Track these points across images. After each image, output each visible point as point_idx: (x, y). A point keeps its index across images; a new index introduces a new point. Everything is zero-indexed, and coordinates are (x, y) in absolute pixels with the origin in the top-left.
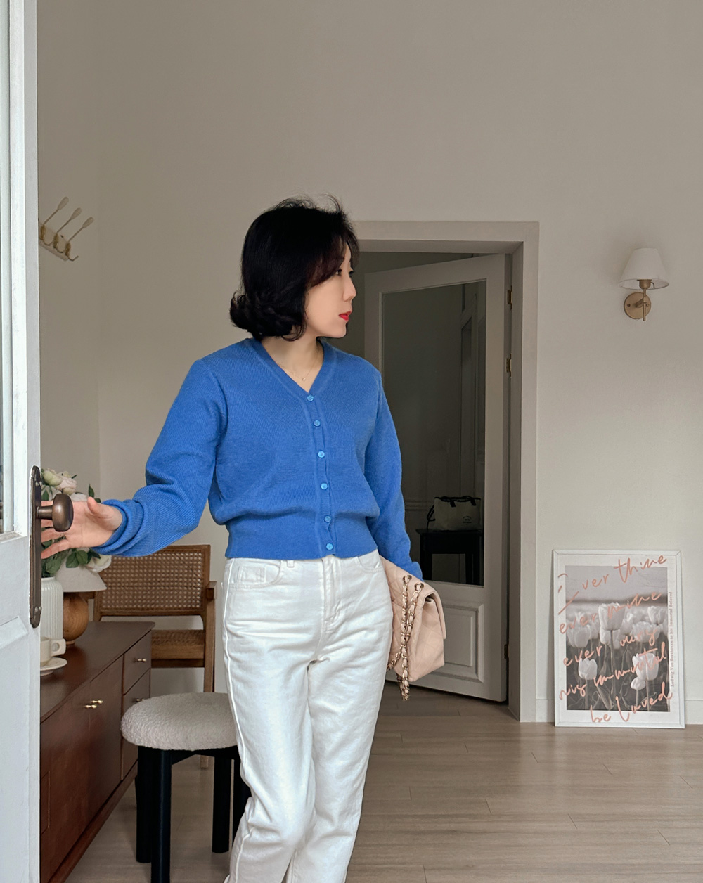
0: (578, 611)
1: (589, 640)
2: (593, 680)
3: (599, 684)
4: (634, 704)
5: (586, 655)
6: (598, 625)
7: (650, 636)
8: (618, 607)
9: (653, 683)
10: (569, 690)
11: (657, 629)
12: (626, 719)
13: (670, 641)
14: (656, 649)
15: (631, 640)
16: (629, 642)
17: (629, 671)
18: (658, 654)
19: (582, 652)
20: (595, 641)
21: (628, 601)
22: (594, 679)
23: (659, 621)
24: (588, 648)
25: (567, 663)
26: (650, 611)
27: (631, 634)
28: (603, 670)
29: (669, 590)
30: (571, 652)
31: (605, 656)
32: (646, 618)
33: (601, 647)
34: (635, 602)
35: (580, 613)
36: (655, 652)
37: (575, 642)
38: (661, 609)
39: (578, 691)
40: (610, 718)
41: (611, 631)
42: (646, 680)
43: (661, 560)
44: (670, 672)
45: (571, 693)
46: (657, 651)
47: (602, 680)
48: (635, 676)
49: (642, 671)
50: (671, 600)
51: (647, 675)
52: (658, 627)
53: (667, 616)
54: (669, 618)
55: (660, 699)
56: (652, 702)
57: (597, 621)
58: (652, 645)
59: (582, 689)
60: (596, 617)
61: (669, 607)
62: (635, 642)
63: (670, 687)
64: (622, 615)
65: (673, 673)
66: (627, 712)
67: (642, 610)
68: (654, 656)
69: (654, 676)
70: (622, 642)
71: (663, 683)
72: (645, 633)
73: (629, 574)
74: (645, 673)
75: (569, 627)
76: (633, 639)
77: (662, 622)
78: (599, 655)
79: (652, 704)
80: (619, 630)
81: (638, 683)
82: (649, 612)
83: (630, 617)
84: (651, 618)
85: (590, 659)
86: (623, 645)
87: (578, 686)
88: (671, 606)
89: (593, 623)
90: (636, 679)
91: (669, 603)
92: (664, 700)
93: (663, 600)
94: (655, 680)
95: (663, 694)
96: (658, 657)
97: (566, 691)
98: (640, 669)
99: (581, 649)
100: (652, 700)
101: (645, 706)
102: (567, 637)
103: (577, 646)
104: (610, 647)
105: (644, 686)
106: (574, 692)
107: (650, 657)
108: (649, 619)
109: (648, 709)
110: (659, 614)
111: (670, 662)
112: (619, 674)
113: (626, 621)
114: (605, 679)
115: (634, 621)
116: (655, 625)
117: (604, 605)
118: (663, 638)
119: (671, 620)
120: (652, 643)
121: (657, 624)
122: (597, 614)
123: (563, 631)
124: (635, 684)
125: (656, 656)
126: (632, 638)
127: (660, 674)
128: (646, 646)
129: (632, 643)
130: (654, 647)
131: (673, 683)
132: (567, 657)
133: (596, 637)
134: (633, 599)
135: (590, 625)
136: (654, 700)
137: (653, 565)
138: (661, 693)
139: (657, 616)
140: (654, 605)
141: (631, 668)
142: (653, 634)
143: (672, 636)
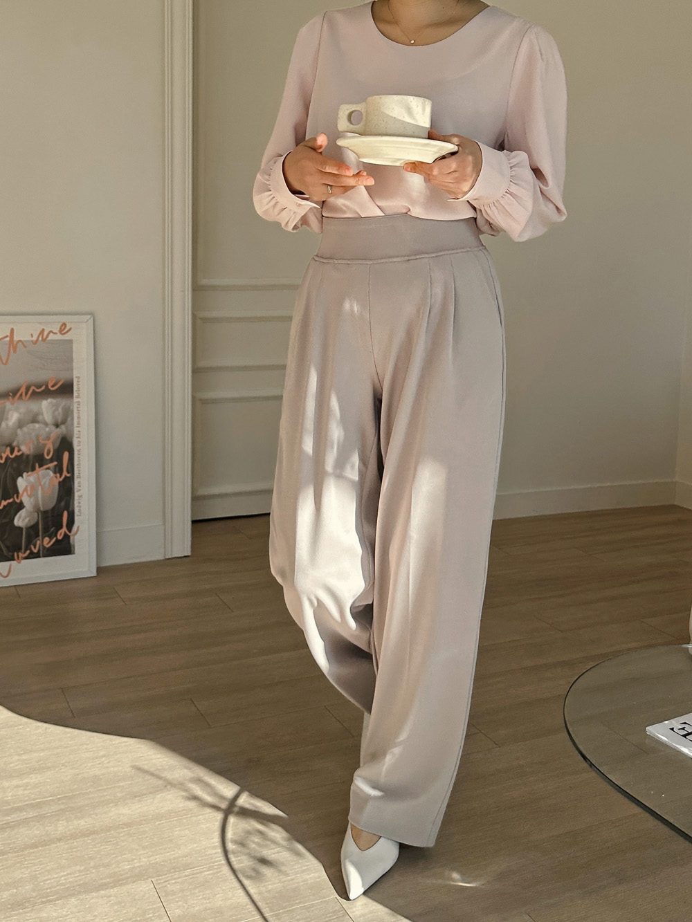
4: (19, 549)
7: (45, 445)
9: (50, 515)
11: (56, 433)
12: (5, 575)
13: (76, 449)
14: (55, 463)
15: (16, 453)
16: (12, 456)
17: (11, 500)
18: (58, 470)
21: (13, 393)
23: (60, 421)
26: (47, 408)
27: (15, 444)
29: (75, 374)
32: (40, 418)
34: (21, 395)
36: (52, 469)
38: (62, 402)
42: (38, 511)
43: (63, 329)
44: (76, 494)
46: (55, 466)
48: (21, 506)
49: (32, 499)
50: (79, 388)
51: (41, 503)
52: (58, 430)
53: (72, 411)
54: (75, 415)
55: (60, 537)
56: (47, 542)
58: (48, 457)
61: (75, 400)
62: (22, 454)
63: (76, 518)
64: (2, 416)
65: (80, 496)
66: (8, 563)
67: (33, 406)
68: (51, 473)
69: (51, 505)
70: (2, 458)
71: (65, 514)
72: (38, 440)
73: (12, 351)
74: (37, 501)
76: (19, 451)
77: (64, 422)
79: (47, 546)
81: (26, 518)
82: (44, 410)
83: (13, 417)
84: (47, 416)
86: (2, 461)
88: (78, 397)
90: (23, 513)
91: (75, 394)
92: (67, 537)
93: (66, 389)
94: (53, 509)
95: (64, 529)
96: (58, 475)
98: (30, 496)
100: (47, 539)
101: (35, 551)
105: (36, 520)
107: (45, 476)
108: (44, 418)
109: (41, 555)
110: (60, 410)
111: (76, 481)
113: (7, 425)
115: (20, 424)
116: (53, 428)
118: (65, 445)
119: (79, 418)
120: (48, 454)
121: (57, 426)
124: (21, 520)
125: (55, 473)
126: (16, 449)
127: (60, 499)
128: (38, 460)
129: (16, 456)
130: (51, 461)
131: (80, 511)
134: (18, 390)
136: (51, 539)
137: (51, 337)
138: (62, 527)
139: (57, 413)
140: (53, 398)
141: (15, 495)
142: (51, 441)
143: (79, 442)
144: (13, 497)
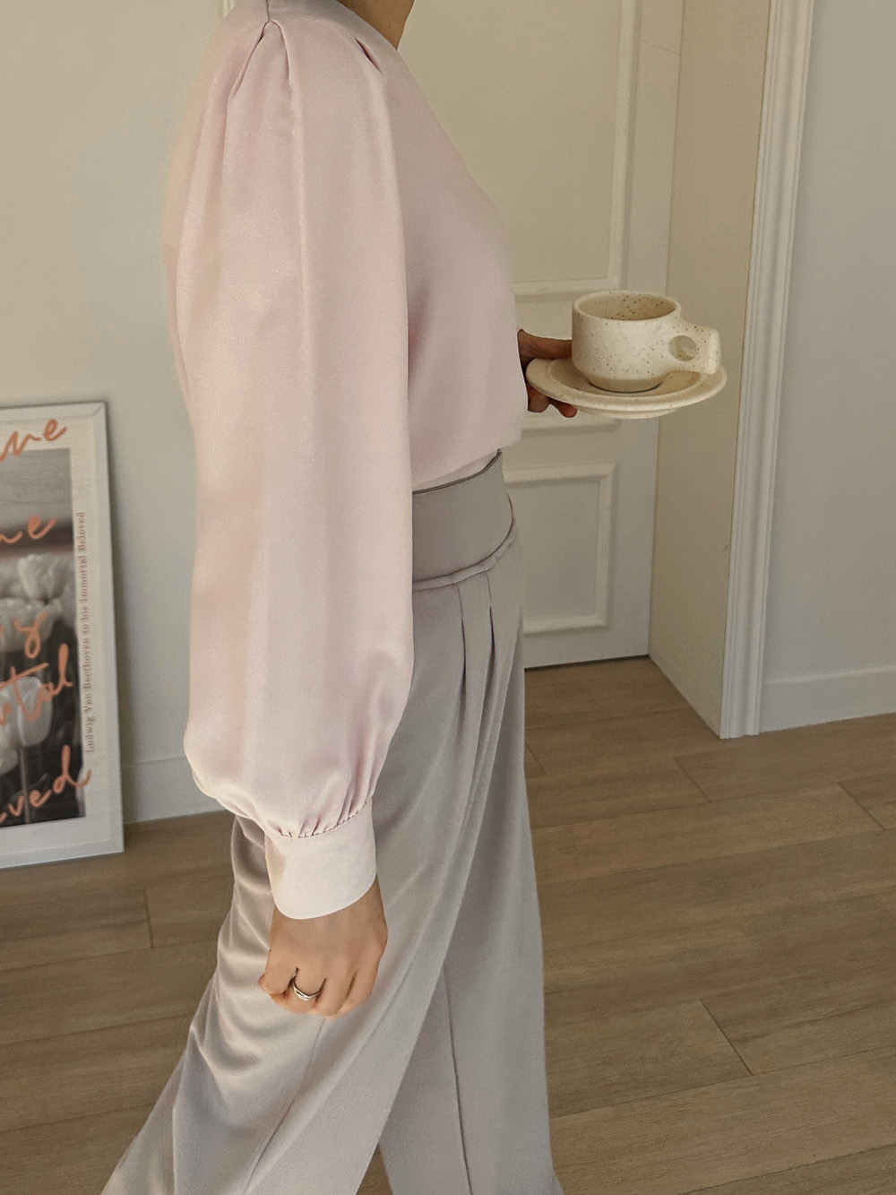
7: (25, 636)
9: (39, 753)
11: (43, 613)
13: (81, 638)
14: (45, 665)
18: (51, 676)
23: (50, 589)
26: (26, 571)
29: (76, 508)
32: (15, 589)
36: (40, 675)
38: (55, 559)
42: (18, 747)
43: (51, 430)
44: (84, 717)
46: (46, 670)
50: (82, 533)
51: (21, 733)
52: (49, 608)
53: (72, 575)
54: (78, 580)
55: (58, 789)
56: (37, 800)
58: (32, 656)
61: (77, 554)
63: (85, 757)
65: (91, 720)
68: (38, 683)
69: (41, 734)
71: (66, 753)
72: (12, 627)
74: (15, 731)
77: (58, 594)
79: (37, 805)
84: (29, 586)
88: (82, 549)
91: (77, 543)
92: (70, 790)
93: (60, 537)
94: (44, 744)
95: (65, 777)
96: (51, 685)
100: (35, 795)
101: (17, 813)
107: (27, 689)
108: (22, 588)
109: (27, 819)
110: (51, 573)
111: (83, 694)
116: (39, 605)
118: (62, 633)
119: (84, 584)
120: (32, 651)
121: (46, 601)
125: (45, 681)
127: (55, 726)
128: (16, 660)
130: (38, 661)
131: (91, 744)
136: (42, 792)
137: (31, 446)
138: (60, 773)
139: (44, 578)
140: (38, 553)
142: (37, 626)
143: (86, 627)
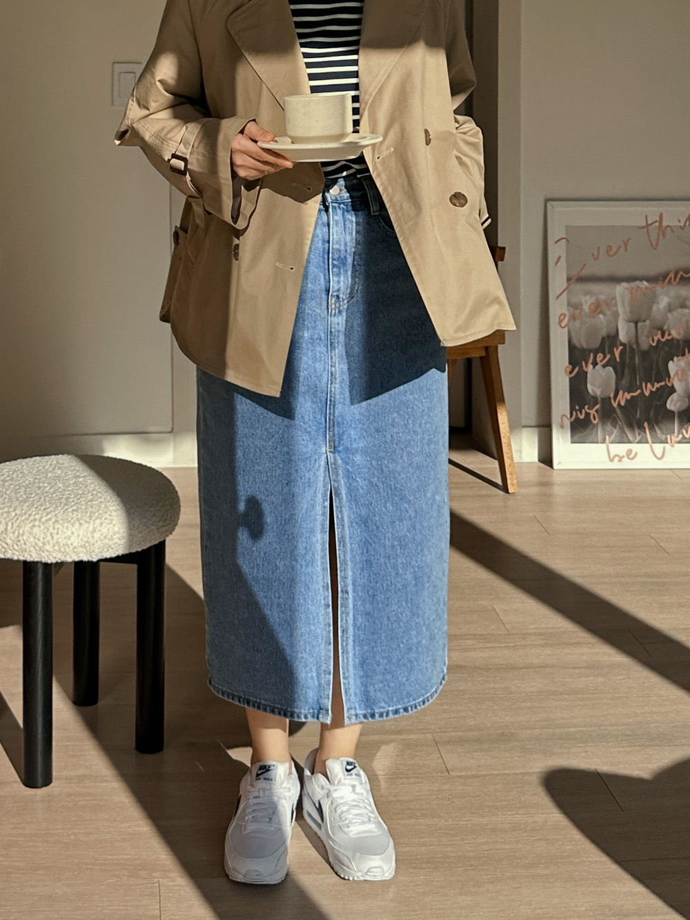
0: (586, 293)
1: (603, 338)
2: (610, 398)
3: (619, 404)
4: (672, 433)
5: (598, 360)
6: (616, 315)
8: (647, 288)
10: (574, 413)
12: (659, 456)
15: (666, 337)
16: (664, 340)
17: (663, 383)
19: (592, 355)
20: (611, 340)
21: (660, 278)
22: (612, 396)
24: (601, 349)
25: (571, 373)
27: (665, 327)
28: (624, 382)
30: (577, 356)
31: (627, 362)
33: (621, 348)
34: (671, 279)
35: (588, 297)
37: (582, 342)
39: (588, 415)
40: (636, 454)
41: (636, 324)
45: (577, 419)
47: (624, 397)
48: (672, 390)
49: (683, 384)
57: (614, 309)
59: (593, 412)
60: (613, 302)
62: (673, 339)
64: (653, 300)
66: (662, 445)
67: (683, 291)
70: (653, 340)
73: (661, 237)
74: (687, 386)
75: (573, 318)
76: (669, 335)
78: (618, 360)
80: (648, 322)
81: (677, 401)
83: (664, 302)
85: (604, 366)
86: (654, 344)
87: (586, 407)
89: (609, 313)
90: (674, 396)
97: (569, 416)
98: (680, 380)
99: (590, 351)
101: (688, 436)
102: (569, 333)
103: (585, 346)
104: (634, 346)
105: (687, 405)
106: (582, 417)
112: (648, 389)
113: (659, 309)
114: (628, 396)
115: (670, 309)
117: (625, 285)
122: (614, 298)
123: (563, 324)
124: (673, 404)
126: (667, 333)
129: (667, 340)
132: (570, 363)
133: (613, 333)
135: (604, 314)
141: (667, 379)
144: (665, 381)
